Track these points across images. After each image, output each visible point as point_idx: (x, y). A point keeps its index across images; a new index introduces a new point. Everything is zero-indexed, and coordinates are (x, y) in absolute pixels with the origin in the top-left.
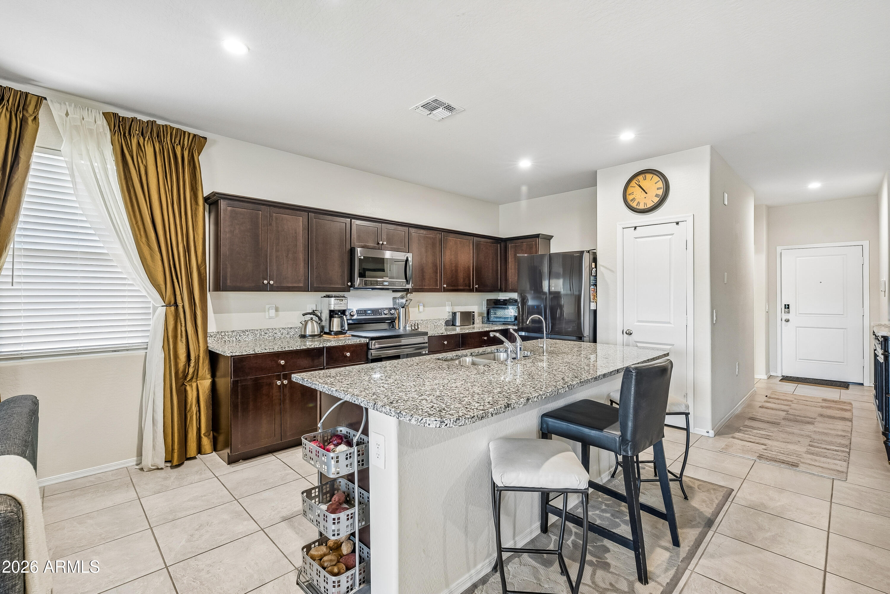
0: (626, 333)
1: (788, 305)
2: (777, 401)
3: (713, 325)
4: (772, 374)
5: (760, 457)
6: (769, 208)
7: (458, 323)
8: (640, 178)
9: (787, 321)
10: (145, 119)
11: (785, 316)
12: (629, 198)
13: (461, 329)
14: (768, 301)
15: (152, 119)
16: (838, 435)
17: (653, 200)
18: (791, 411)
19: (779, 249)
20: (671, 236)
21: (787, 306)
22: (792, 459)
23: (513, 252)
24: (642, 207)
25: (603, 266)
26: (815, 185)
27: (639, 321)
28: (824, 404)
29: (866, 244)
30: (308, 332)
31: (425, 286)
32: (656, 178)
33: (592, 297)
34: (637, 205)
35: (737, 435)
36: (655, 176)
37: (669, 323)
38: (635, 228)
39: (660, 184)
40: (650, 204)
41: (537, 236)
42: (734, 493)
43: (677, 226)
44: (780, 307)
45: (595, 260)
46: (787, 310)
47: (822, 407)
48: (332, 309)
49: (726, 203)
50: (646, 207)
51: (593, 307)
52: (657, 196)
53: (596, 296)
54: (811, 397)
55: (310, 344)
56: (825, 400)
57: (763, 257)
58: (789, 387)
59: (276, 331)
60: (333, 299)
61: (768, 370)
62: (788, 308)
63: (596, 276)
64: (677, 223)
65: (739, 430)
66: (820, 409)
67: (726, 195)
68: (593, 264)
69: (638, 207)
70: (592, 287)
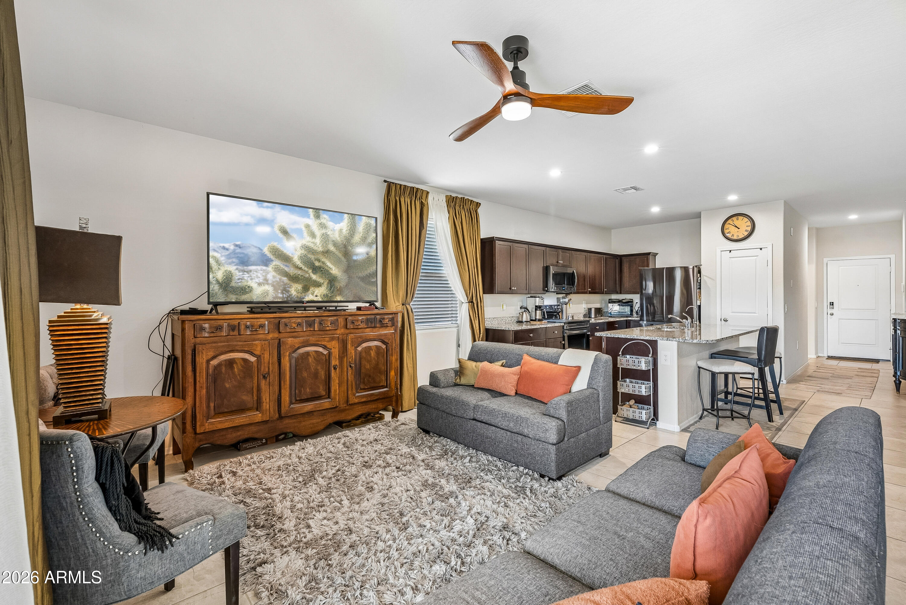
0: (724, 320)
1: (833, 303)
2: (825, 369)
3: (785, 314)
4: (820, 355)
5: (818, 391)
6: (818, 230)
7: (593, 316)
8: (734, 218)
9: (832, 314)
10: (460, 196)
11: (830, 311)
12: (726, 231)
13: (595, 320)
14: (817, 300)
15: (463, 196)
16: (867, 383)
17: (742, 233)
18: (835, 373)
19: (825, 260)
20: (756, 257)
21: (831, 304)
22: (839, 392)
23: (627, 265)
24: (735, 237)
25: (706, 276)
26: (853, 217)
27: (733, 312)
28: (859, 370)
29: (893, 257)
30: (524, 320)
31: (579, 290)
32: (746, 220)
33: (698, 296)
34: (732, 236)
35: (801, 383)
36: (744, 218)
37: (755, 313)
38: (730, 251)
39: (749, 223)
40: (741, 236)
41: (649, 254)
42: (805, 402)
43: (761, 251)
44: (826, 304)
45: (699, 272)
46: (831, 306)
47: (857, 371)
48: (537, 305)
49: (792, 234)
50: (738, 238)
51: (699, 304)
52: (746, 231)
53: (700, 296)
54: (850, 367)
55: (524, 327)
56: (859, 368)
57: (814, 266)
58: (834, 362)
59: (506, 319)
60: (537, 299)
61: (816, 353)
62: (833, 305)
63: (700, 282)
64: (761, 249)
65: (802, 381)
66: (856, 373)
67: (792, 229)
68: (699, 274)
69: (732, 238)
70: (698, 290)
